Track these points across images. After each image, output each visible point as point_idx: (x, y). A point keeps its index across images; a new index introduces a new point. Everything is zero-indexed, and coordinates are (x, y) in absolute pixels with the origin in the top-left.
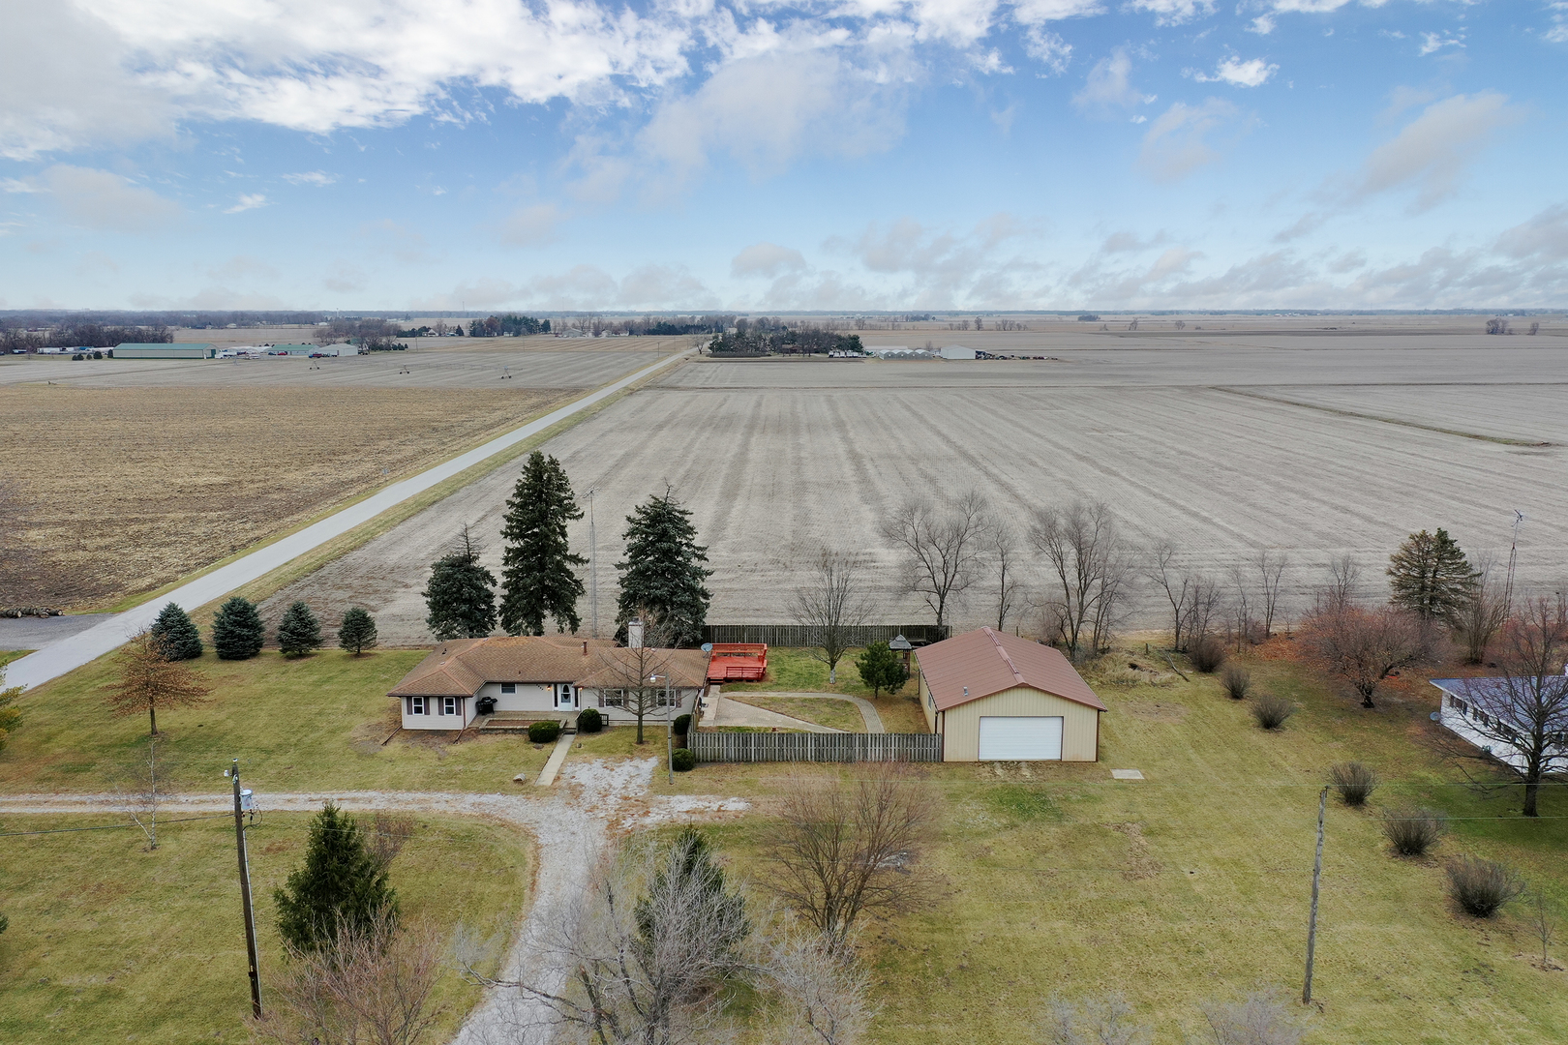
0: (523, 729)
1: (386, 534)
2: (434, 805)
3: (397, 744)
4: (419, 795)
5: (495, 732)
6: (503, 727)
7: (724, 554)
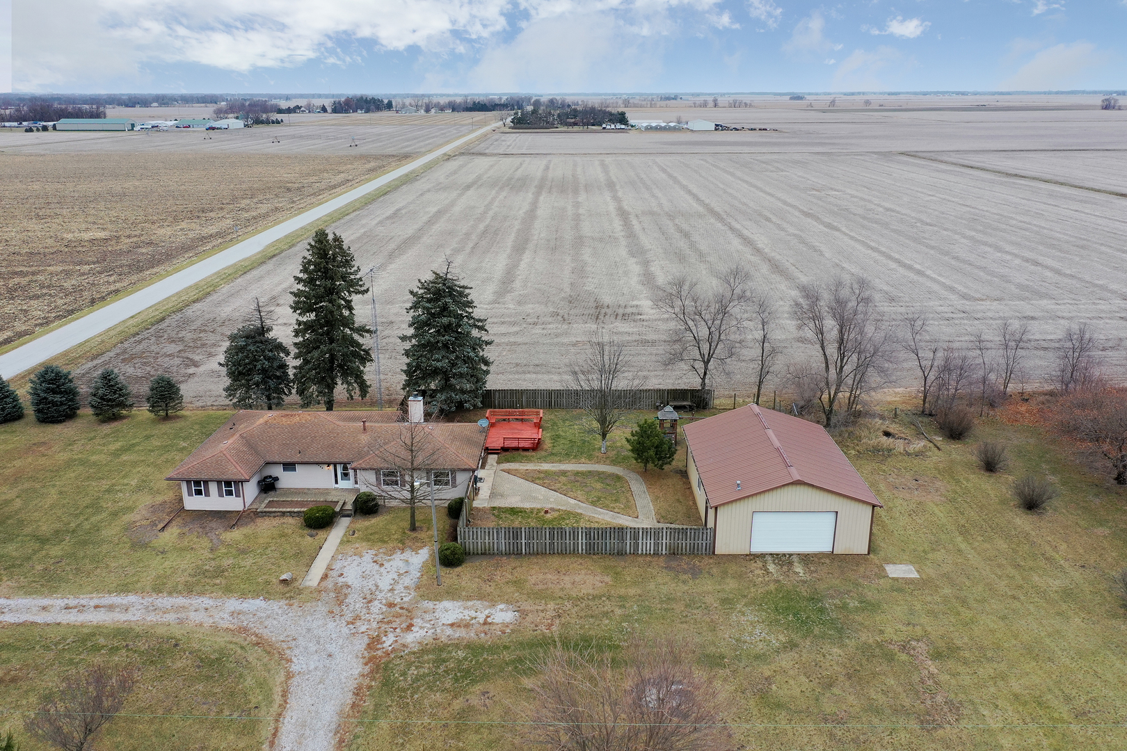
0: (300, 512)
1: (227, 287)
2: (192, 615)
3: (175, 528)
4: (180, 601)
5: (274, 514)
6: (281, 510)
7: (511, 306)
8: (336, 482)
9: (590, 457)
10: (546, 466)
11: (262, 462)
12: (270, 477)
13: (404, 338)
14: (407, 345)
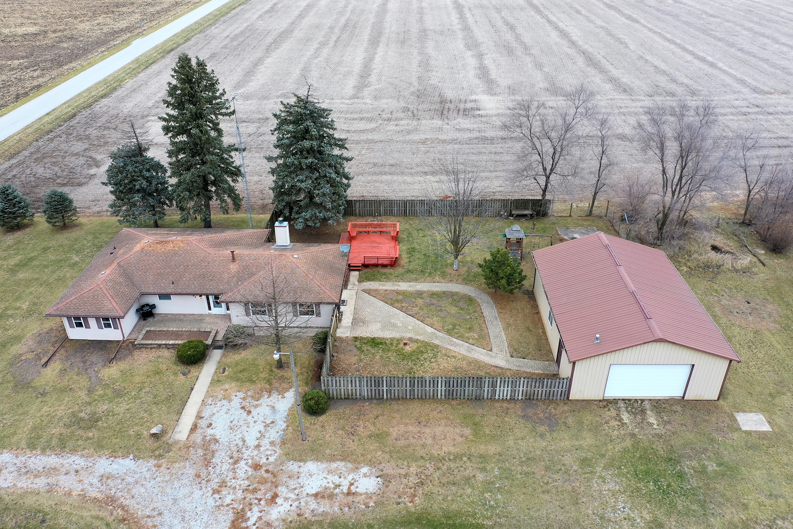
0: (175, 344)
5: (150, 346)
6: (157, 342)
7: (369, 101)
8: (210, 308)
9: (444, 275)
10: (404, 286)
11: (137, 294)
12: (147, 305)
13: (270, 159)
14: (273, 165)
